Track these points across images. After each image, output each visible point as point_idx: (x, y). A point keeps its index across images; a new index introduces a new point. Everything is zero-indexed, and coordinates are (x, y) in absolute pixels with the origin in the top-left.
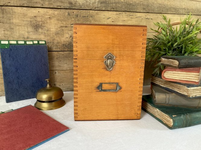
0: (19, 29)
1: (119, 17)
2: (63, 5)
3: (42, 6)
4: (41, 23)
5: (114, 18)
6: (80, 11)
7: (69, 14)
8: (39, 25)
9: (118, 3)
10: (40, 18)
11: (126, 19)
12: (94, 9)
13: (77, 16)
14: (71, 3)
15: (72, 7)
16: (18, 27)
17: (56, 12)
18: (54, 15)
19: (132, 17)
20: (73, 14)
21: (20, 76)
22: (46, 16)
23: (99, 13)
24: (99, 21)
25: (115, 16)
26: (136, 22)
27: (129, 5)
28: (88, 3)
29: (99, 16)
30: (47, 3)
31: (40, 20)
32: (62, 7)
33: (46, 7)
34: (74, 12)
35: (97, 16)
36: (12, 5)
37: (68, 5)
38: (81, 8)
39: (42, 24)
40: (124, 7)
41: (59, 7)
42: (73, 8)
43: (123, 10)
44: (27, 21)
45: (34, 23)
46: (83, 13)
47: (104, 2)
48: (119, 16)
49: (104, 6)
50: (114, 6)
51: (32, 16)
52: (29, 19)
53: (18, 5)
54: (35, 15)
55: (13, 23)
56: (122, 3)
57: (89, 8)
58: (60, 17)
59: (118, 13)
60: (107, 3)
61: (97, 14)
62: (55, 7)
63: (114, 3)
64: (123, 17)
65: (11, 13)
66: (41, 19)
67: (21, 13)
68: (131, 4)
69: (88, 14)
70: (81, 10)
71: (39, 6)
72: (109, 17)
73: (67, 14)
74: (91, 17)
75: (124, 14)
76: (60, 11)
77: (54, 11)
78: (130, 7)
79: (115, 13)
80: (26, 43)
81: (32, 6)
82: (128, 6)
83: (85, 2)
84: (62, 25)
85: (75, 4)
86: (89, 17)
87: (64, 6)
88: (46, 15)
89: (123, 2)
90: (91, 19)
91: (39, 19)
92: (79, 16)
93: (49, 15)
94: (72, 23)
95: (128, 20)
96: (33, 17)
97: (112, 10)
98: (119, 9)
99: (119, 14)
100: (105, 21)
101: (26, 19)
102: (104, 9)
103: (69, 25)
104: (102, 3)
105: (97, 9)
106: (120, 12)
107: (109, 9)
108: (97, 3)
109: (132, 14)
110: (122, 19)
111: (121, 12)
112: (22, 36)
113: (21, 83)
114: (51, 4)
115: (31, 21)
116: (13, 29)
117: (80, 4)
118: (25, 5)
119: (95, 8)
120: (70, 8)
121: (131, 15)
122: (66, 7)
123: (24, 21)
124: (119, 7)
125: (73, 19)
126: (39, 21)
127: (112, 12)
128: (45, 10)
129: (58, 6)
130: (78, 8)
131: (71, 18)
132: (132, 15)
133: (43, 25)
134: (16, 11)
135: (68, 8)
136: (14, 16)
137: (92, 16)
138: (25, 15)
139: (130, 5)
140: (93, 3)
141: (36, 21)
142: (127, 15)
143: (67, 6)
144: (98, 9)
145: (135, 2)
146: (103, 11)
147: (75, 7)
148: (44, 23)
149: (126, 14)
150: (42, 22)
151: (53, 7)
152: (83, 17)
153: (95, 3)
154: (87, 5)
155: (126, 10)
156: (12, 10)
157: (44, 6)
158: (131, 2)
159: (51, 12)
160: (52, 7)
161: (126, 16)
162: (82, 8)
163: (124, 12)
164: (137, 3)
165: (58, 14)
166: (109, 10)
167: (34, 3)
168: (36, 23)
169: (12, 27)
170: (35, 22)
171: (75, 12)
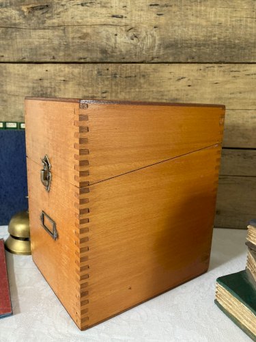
0: (14, 102)
1: (204, 76)
2: (90, 56)
3: (53, 60)
4: (49, 90)
5: (191, 78)
6: (120, 66)
7: (99, 73)
8: (46, 93)
9: (204, 45)
10: (49, 81)
11: (220, 79)
12: (149, 60)
13: (115, 76)
14: (104, 51)
15: (106, 58)
16: (13, 99)
17: (77, 70)
18: (73, 75)
19: (236, 74)
20: (106, 72)
21: (4, 184)
22: (59, 78)
23: (160, 69)
24: (158, 85)
25: (196, 74)
26: (247, 87)
27: (231, 48)
28: (138, 50)
29: (161, 74)
30: (61, 54)
31: (49, 85)
32: (88, 60)
33: (60, 60)
34: (110, 69)
35: (156, 75)
36: (6, 60)
37: (99, 55)
38: (123, 61)
39: (51, 92)
40: (217, 54)
41: (82, 61)
42: (109, 60)
43: (215, 60)
44: (28, 87)
45: (38, 91)
46: (126, 70)
47: (172, 45)
48: (204, 74)
49: (173, 54)
50: (195, 52)
51: (37, 78)
52: (31, 85)
53: (16, 60)
54: (40, 76)
55: (6, 91)
56: (215, 44)
57: (140, 60)
58: (84, 79)
59: (202, 66)
60: (179, 46)
61: (155, 70)
62: (76, 60)
63: (195, 46)
64: (213, 75)
65: (5, 74)
66: (50, 83)
67: (19, 75)
68: (235, 46)
69: (138, 71)
70: (123, 65)
71: (48, 60)
72: (182, 76)
73: (96, 72)
74: (142, 78)
75: (216, 69)
76: (84, 67)
77: (73, 67)
78: (233, 53)
79: (195, 67)
80: (20, 126)
81: (38, 61)
82: (229, 50)
83: (132, 47)
84: (86, 94)
85: (113, 52)
86: (137, 78)
87: (91, 58)
88: (59, 76)
89: (217, 41)
90: (142, 81)
91: (46, 83)
92: (118, 76)
93: (64, 76)
94: (104, 90)
95: (227, 82)
96: (37, 80)
97: (189, 61)
98: (206, 59)
99: (204, 70)
100: (170, 85)
101: (26, 85)
102: (171, 60)
103: (99, 94)
104: (167, 47)
105: (156, 60)
106: (207, 65)
107: (182, 59)
108: (156, 48)
109: (236, 67)
110: (211, 80)
111: (210, 65)
112: (19, 114)
113: (5, 195)
114: (69, 55)
115: (33, 88)
116: (5, 101)
117: (121, 51)
118: (27, 60)
119: (153, 58)
120: (102, 61)
121: (234, 69)
122: (95, 60)
123: (23, 87)
124: (205, 53)
125: (106, 83)
126: (47, 88)
127: (188, 65)
128: (58, 66)
129: (81, 58)
130: (119, 61)
131: (104, 81)
132: (236, 69)
133: (53, 94)
134: (11, 70)
135: (98, 60)
136: (8, 80)
137: (143, 76)
138: (24, 77)
139: (234, 48)
140: (149, 49)
141: (41, 87)
142: (224, 71)
143: (97, 58)
144: (159, 60)
145: (247, 40)
146: (170, 63)
147: (112, 59)
148: (55, 91)
149: (222, 69)
150: (51, 88)
151: (73, 61)
152: (126, 77)
153: (152, 47)
154: (136, 53)
155: (223, 59)
156: (6, 69)
157: (56, 60)
158: (237, 41)
159: (67, 69)
160: (69, 60)
161: (222, 73)
162: (125, 60)
163: (216, 65)
164: (250, 43)
165: (79, 73)
166: (183, 61)
167: (40, 55)
168: (42, 90)
169: (5, 98)
170: (40, 89)
171: (112, 67)
